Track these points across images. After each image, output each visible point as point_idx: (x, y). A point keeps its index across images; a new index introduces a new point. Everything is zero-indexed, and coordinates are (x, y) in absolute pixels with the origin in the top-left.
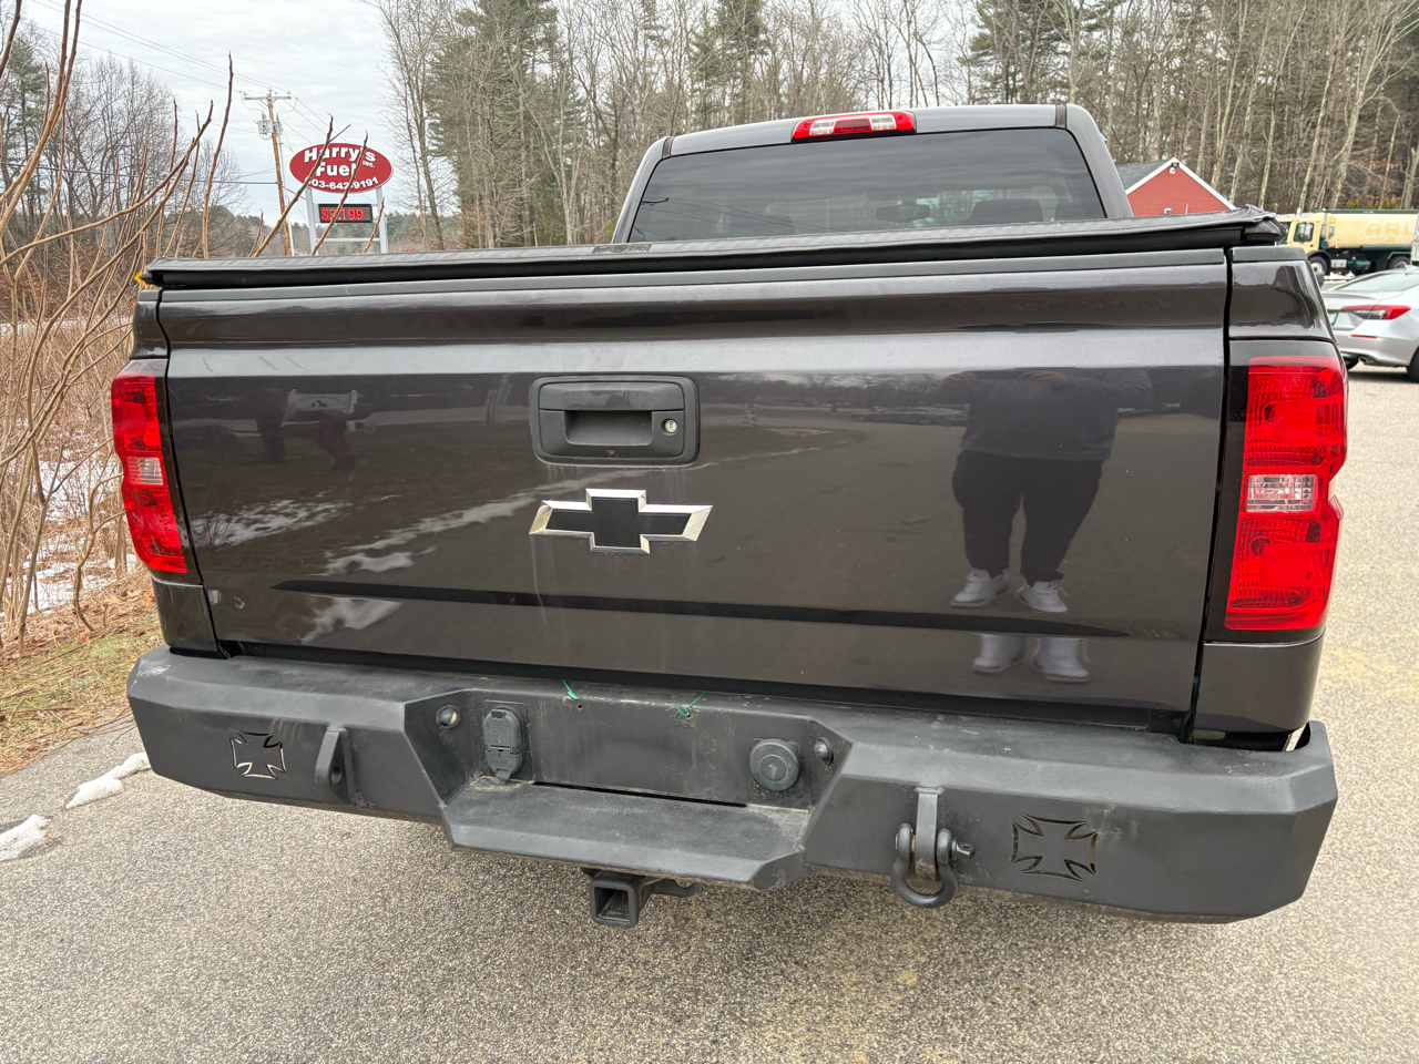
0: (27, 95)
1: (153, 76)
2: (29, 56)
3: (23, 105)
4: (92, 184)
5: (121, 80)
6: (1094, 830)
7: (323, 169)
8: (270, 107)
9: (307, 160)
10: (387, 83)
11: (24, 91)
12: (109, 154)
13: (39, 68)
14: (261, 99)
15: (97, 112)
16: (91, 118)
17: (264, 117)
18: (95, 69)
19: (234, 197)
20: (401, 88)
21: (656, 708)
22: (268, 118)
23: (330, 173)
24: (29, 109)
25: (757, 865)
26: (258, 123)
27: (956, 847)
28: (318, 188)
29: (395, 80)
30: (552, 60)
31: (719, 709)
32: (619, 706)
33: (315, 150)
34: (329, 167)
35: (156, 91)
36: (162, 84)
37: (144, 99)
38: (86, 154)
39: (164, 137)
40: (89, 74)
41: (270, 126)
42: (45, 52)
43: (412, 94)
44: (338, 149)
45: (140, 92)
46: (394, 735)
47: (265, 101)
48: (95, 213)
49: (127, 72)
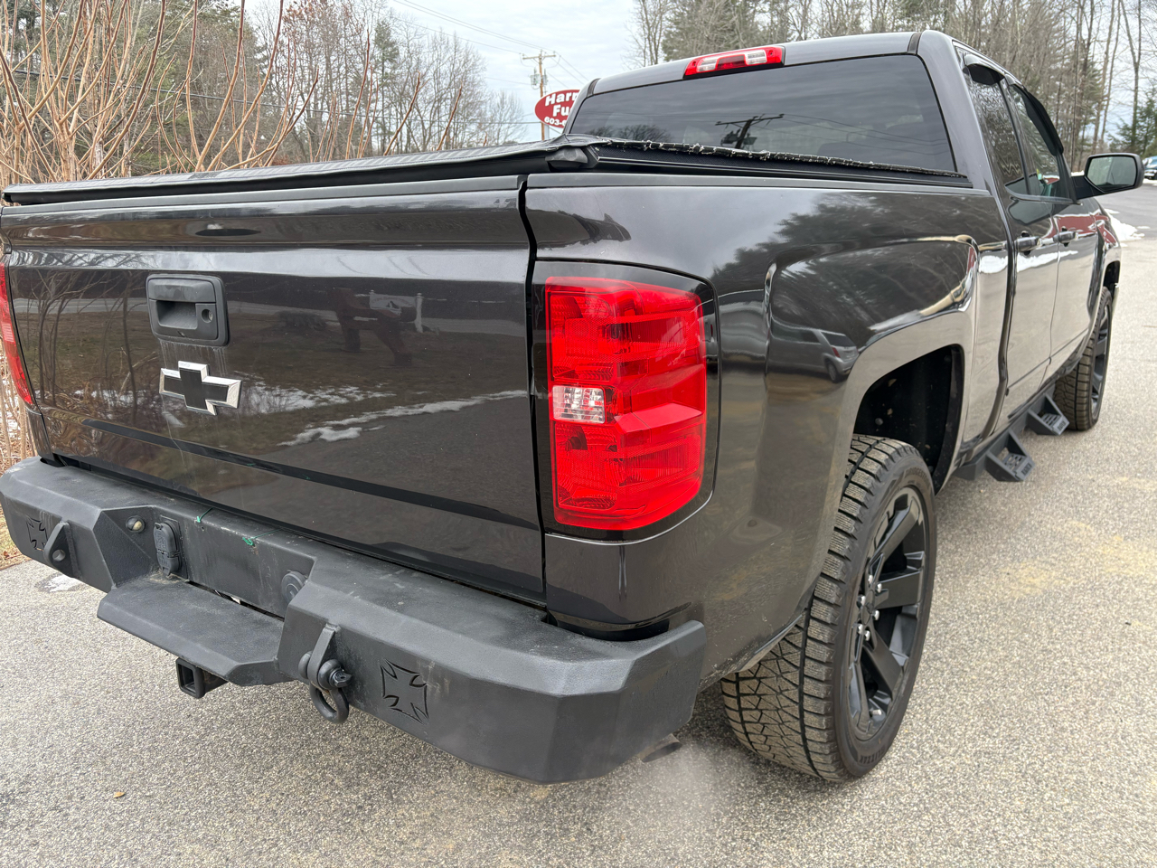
0: (385, 64)
1: (469, 45)
2: (389, 34)
3: (383, 71)
4: (423, 127)
5: (447, 49)
6: (424, 682)
7: (558, 111)
8: (540, 64)
9: (547, 104)
10: (631, 39)
11: (384, 60)
12: (436, 105)
13: (394, 43)
14: (534, 58)
15: (430, 74)
16: (426, 79)
17: (535, 72)
18: (431, 42)
19: (518, 134)
20: (642, 42)
21: (237, 536)
22: (538, 72)
23: (563, 114)
24: (387, 74)
25: (236, 664)
26: (531, 77)
27: (333, 675)
28: (553, 125)
29: (638, 37)
30: (772, 9)
31: (269, 543)
32: (220, 531)
33: (554, 96)
34: (563, 108)
35: (471, 56)
36: (475, 50)
37: (462, 63)
38: (421, 105)
39: (472, 91)
40: (427, 46)
41: (539, 79)
42: (399, 31)
43: (650, 47)
44: (570, 94)
45: (460, 57)
46: (88, 531)
47: (537, 59)
48: (425, 147)
49: (452, 43)
